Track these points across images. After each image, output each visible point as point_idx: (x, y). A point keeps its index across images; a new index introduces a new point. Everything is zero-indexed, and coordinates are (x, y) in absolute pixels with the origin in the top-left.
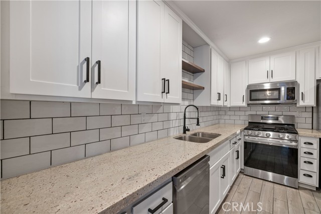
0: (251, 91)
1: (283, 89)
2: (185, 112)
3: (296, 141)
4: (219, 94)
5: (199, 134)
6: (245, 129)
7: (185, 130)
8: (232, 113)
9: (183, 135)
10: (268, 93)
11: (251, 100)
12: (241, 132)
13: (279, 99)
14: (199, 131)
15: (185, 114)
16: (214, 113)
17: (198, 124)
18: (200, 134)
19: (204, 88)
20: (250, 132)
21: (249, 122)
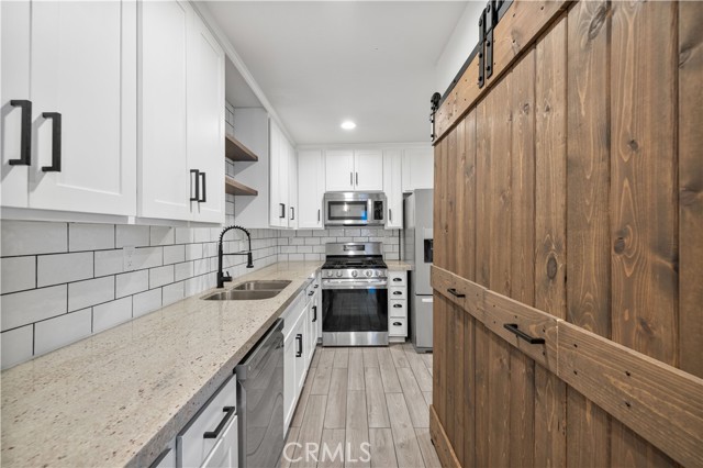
0: (331, 203)
1: (370, 203)
2: (221, 241)
3: (385, 278)
4: (283, 206)
5: (249, 285)
6: (323, 268)
7: (222, 280)
8: (301, 241)
9: (219, 291)
10: (346, 208)
11: (330, 218)
12: (317, 272)
13: (365, 218)
14: (249, 279)
15: (221, 246)
16: (269, 243)
17: (250, 265)
18: (252, 285)
19: (256, 193)
20: (331, 272)
21: (328, 257)
